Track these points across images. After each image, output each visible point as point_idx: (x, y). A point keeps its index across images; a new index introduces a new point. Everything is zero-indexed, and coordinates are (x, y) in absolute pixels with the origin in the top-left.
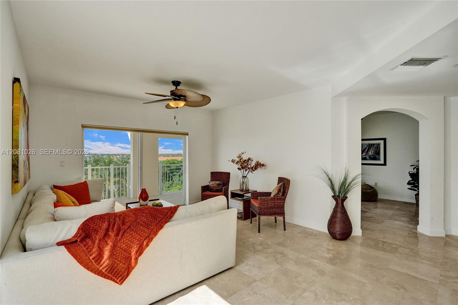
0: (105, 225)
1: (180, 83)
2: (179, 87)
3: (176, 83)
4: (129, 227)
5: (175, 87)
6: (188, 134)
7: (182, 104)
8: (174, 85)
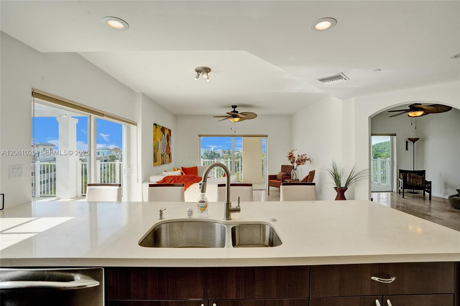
0: (172, 179)
1: (237, 106)
2: (235, 109)
3: (234, 107)
4: (180, 181)
5: (233, 109)
6: (267, 136)
7: (237, 119)
8: (233, 108)
